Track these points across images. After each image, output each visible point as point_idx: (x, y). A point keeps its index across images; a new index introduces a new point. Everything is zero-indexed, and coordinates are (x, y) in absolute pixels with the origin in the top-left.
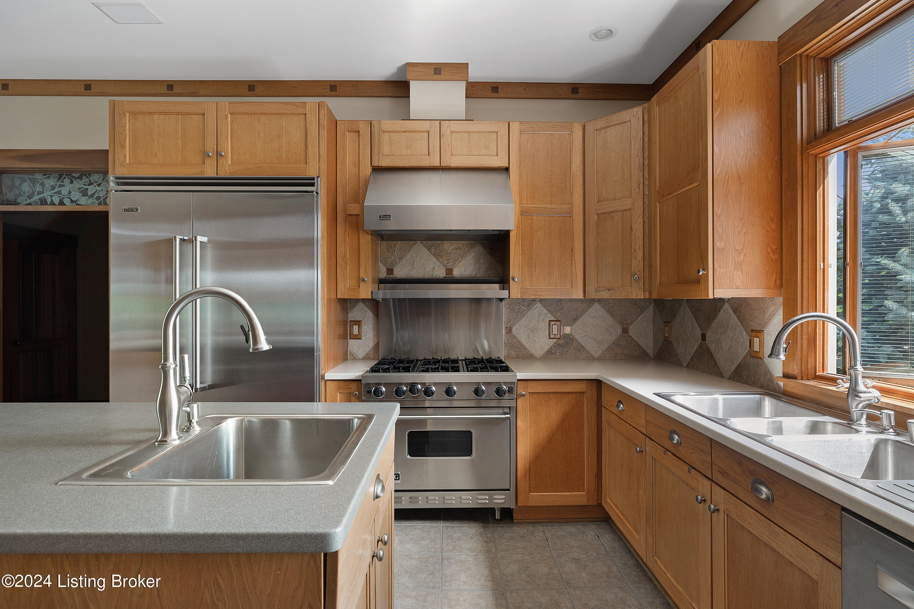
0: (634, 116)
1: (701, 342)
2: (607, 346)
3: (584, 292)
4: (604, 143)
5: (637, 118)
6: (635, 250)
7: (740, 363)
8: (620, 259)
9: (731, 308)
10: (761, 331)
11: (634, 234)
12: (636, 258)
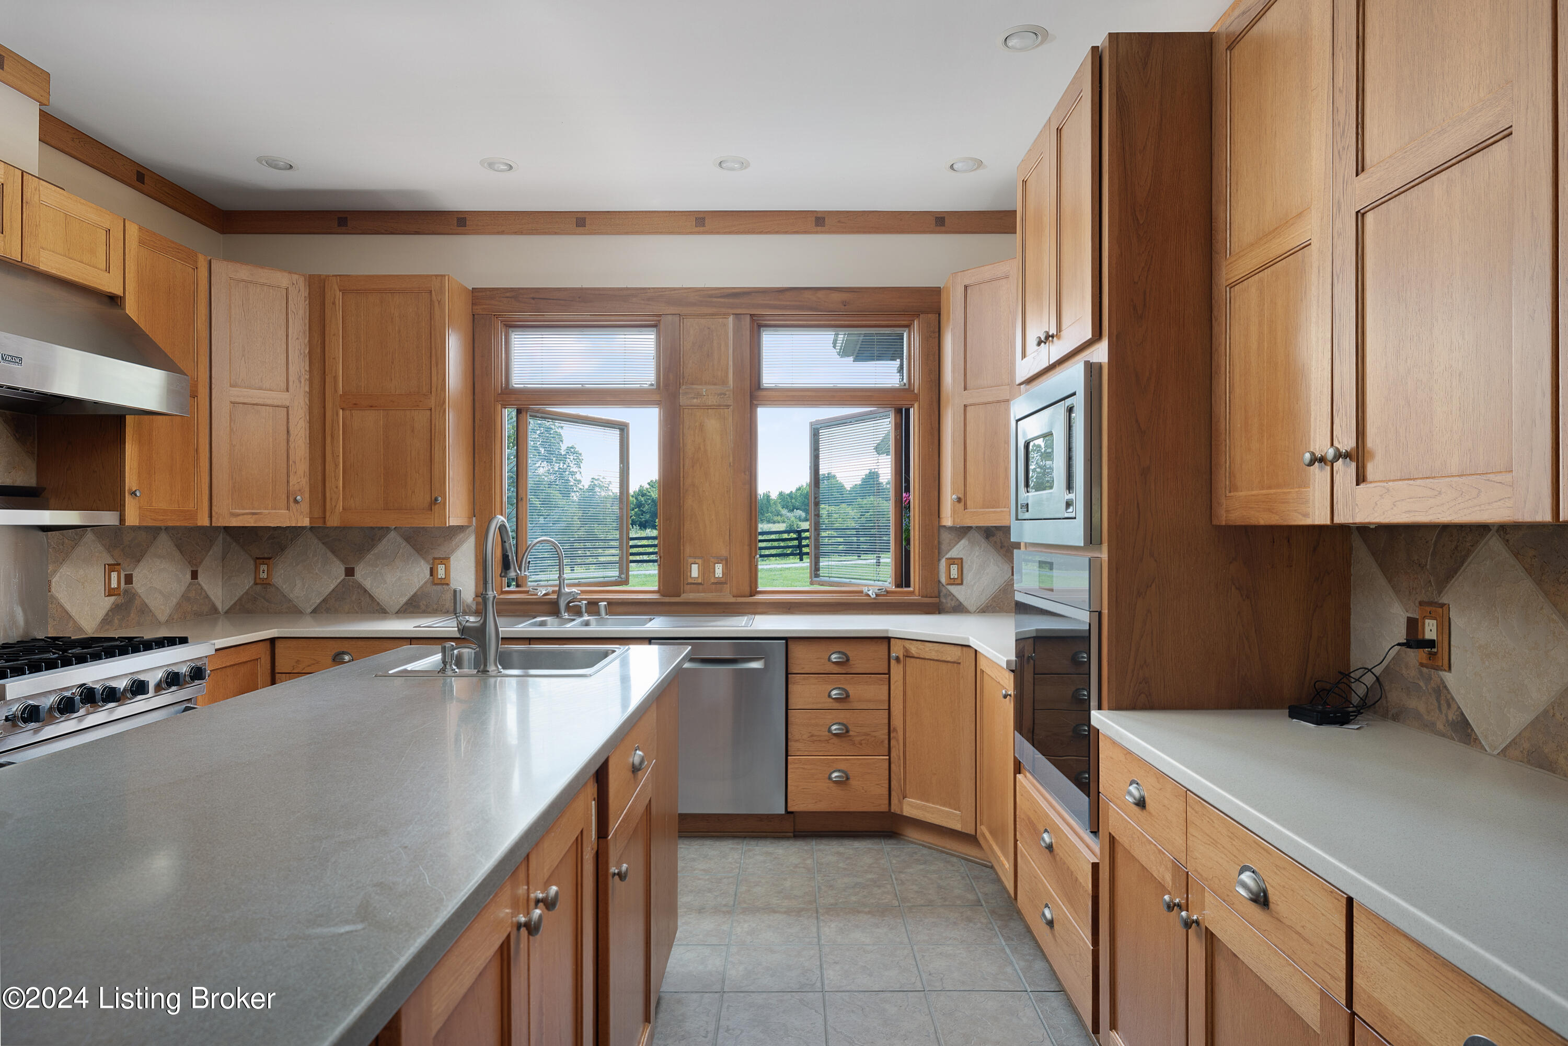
0: (293, 284)
1: (344, 579)
2: (175, 601)
3: (211, 516)
4: (244, 302)
5: (297, 288)
6: (295, 462)
7: (415, 593)
8: (271, 471)
9: (402, 536)
10: (448, 558)
11: (293, 440)
12: (296, 473)
